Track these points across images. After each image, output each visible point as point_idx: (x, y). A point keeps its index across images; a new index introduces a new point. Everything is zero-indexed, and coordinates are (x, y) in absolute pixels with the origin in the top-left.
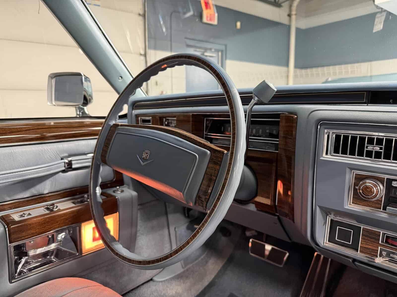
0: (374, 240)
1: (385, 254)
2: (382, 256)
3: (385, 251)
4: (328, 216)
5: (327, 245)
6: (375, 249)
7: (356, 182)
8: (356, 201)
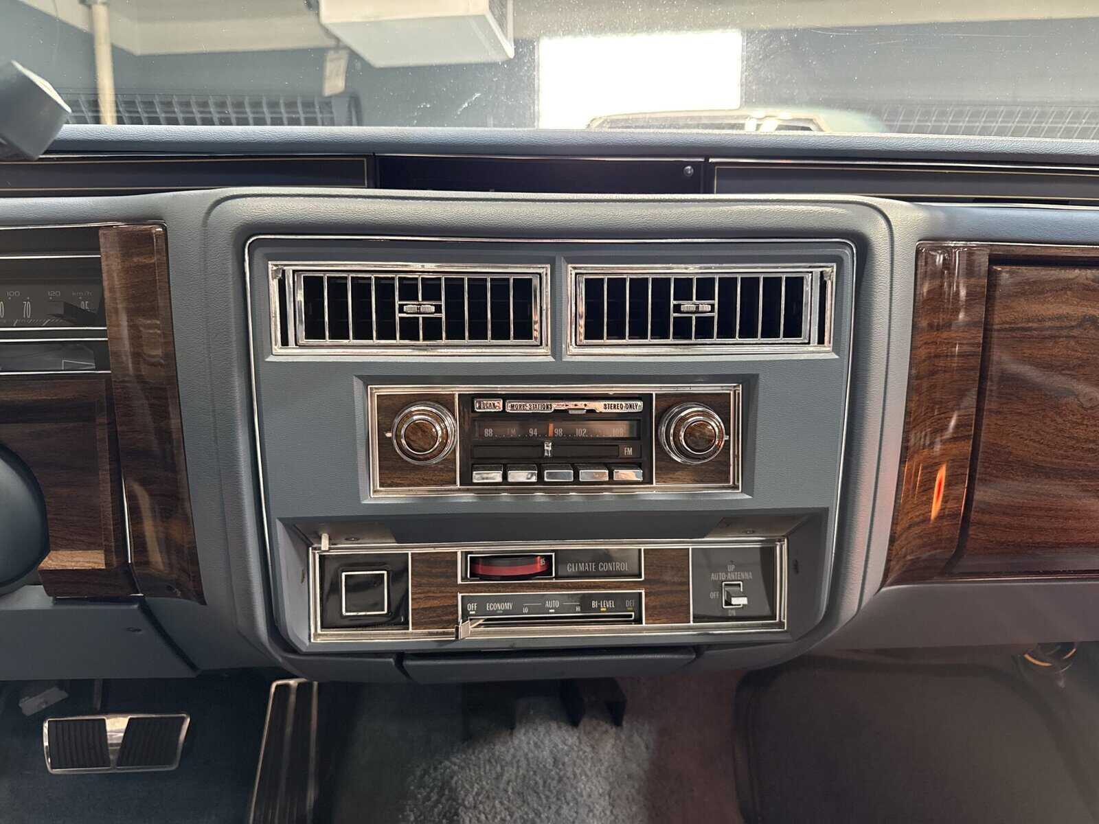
0: (443, 580)
1: (474, 610)
2: (469, 618)
3: (473, 600)
4: (310, 548)
5: (319, 641)
6: (450, 602)
7: (382, 419)
8: (389, 478)
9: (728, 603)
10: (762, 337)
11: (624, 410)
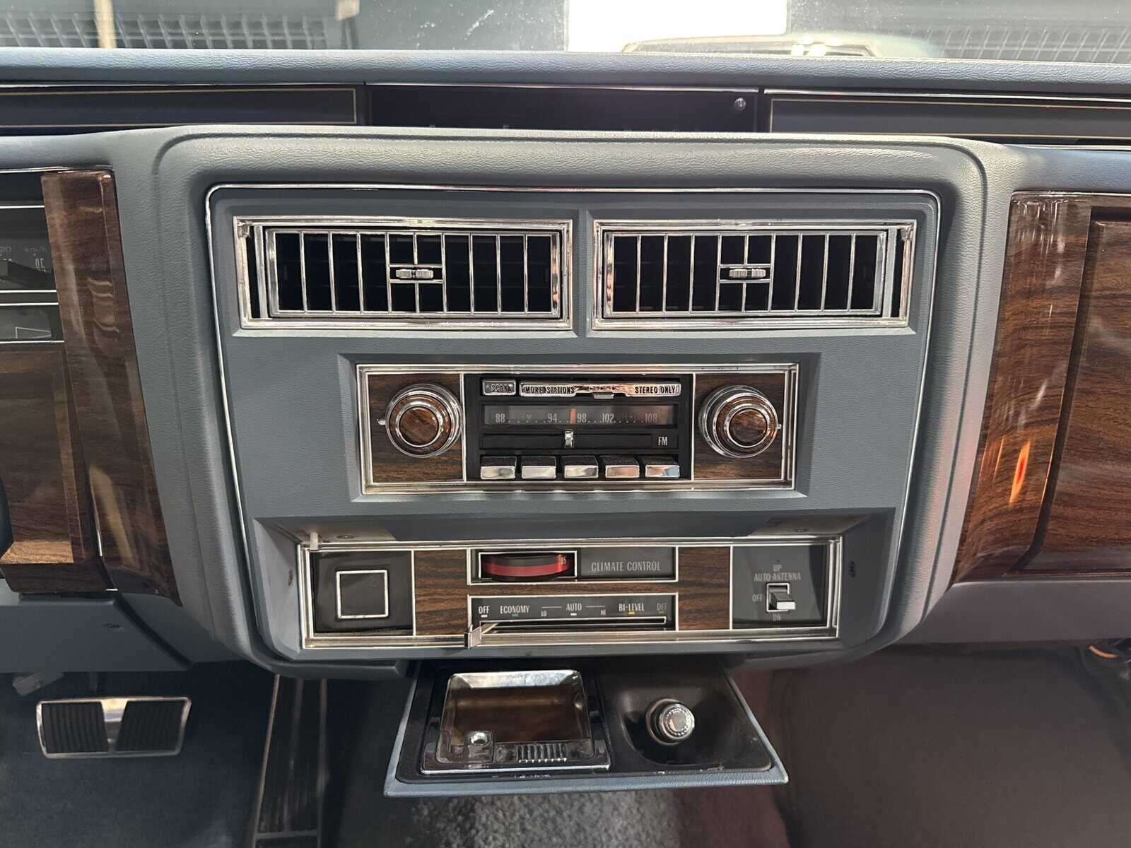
0: (451, 581)
2: (480, 623)
3: (485, 603)
4: (299, 546)
5: (311, 646)
6: (458, 605)
7: (374, 403)
8: (385, 472)
9: (773, 607)
10: (826, 308)
11: (659, 394)
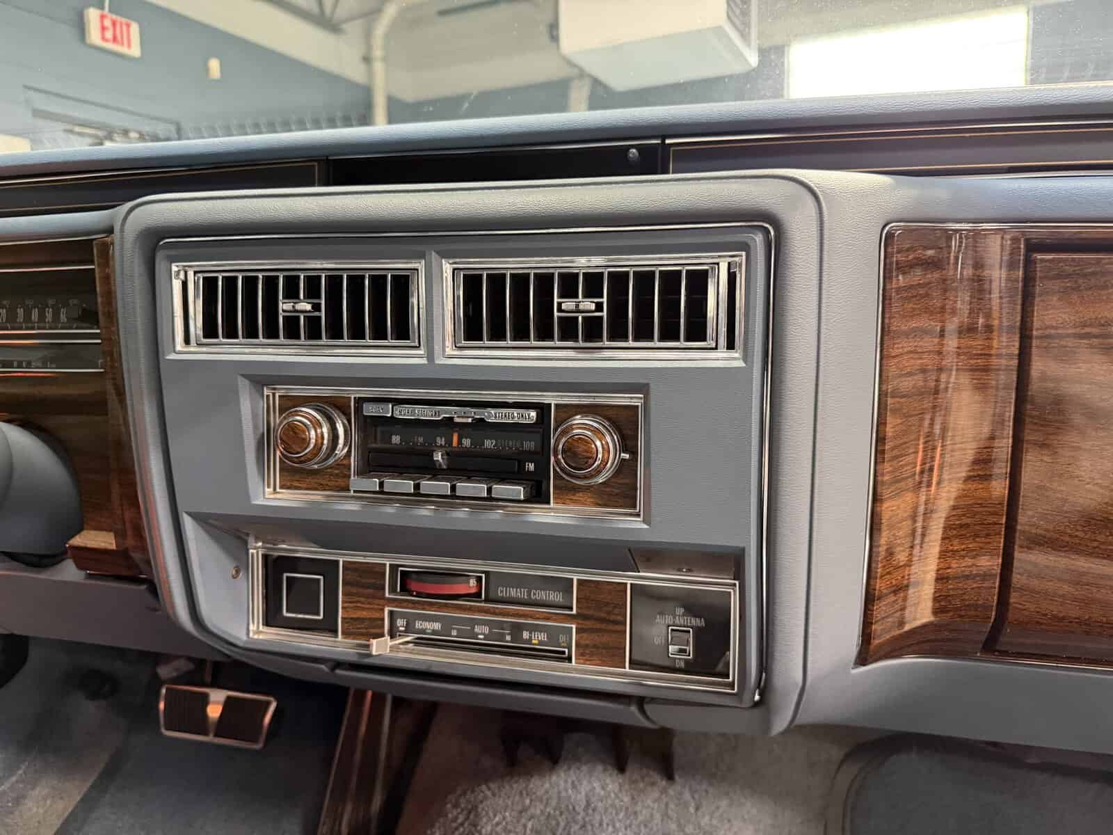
0: (370, 591)
1: (403, 627)
2: (398, 634)
3: (403, 615)
5: (256, 637)
6: (377, 615)
8: (289, 480)
10: (659, 340)
11: (516, 421)
